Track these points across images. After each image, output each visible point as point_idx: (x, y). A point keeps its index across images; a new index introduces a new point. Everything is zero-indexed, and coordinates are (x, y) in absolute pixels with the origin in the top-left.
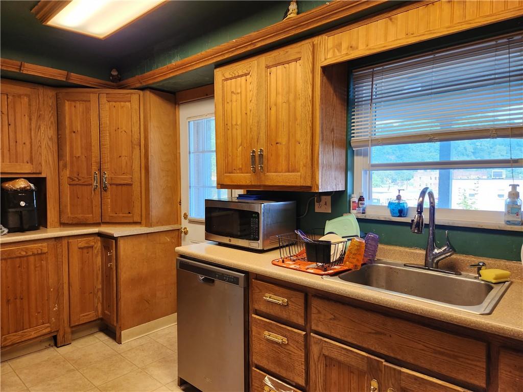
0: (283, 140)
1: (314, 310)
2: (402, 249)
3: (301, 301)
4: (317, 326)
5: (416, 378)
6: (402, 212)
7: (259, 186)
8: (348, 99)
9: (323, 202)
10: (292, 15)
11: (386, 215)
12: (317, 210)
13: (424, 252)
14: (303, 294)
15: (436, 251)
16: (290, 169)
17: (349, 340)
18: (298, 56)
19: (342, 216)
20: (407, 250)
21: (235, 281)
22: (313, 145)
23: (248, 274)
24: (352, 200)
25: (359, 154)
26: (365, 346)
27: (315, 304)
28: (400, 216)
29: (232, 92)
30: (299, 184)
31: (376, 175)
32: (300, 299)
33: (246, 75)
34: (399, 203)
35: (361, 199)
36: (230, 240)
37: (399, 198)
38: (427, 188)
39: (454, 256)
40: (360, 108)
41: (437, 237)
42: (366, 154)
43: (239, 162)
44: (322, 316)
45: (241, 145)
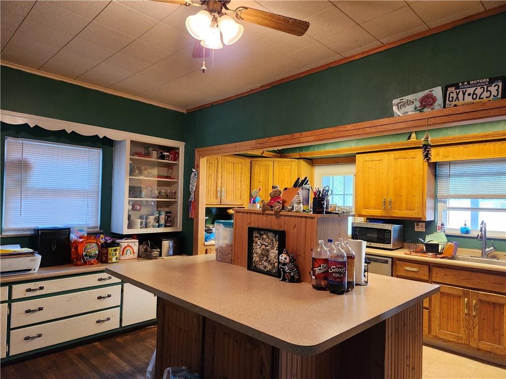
0: (404, 194)
1: (434, 273)
2: (468, 250)
3: (427, 269)
4: (436, 279)
5: (485, 294)
6: (467, 232)
7: (387, 217)
8: (436, 174)
9: (420, 226)
10: (413, 139)
11: (458, 233)
12: (416, 230)
13: (481, 251)
14: (428, 266)
15: (487, 250)
16: (409, 209)
17: (453, 284)
18: (415, 156)
19: (433, 233)
20: (471, 250)
21: (386, 262)
22: (423, 198)
23: (393, 258)
24: (438, 225)
25: (441, 202)
26: (461, 285)
27: (435, 270)
28: (466, 234)
29: (369, 168)
30: (414, 217)
31: (452, 213)
32: (426, 268)
33: (380, 160)
34: (466, 228)
35: (442, 225)
36: (370, 244)
37: (465, 225)
38: (483, 221)
39: (495, 252)
40: (441, 179)
41: (487, 243)
42: (445, 202)
43: (373, 203)
44: (439, 275)
45: (374, 195)
